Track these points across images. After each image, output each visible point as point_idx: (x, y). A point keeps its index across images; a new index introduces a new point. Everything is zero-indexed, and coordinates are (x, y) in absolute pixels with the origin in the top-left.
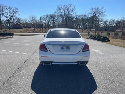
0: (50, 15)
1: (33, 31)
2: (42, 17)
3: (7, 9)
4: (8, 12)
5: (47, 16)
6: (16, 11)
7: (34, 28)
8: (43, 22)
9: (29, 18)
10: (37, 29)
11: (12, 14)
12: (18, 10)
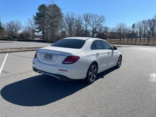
0: (149, 20)
1: (117, 42)
2: (135, 24)
3: (94, 17)
4: (94, 20)
5: (143, 22)
6: (102, 19)
7: (120, 38)
8: (137, 30)
9: (116, 26)
10: (124, 39)
11: (98, 23)
12: (105, 18)
